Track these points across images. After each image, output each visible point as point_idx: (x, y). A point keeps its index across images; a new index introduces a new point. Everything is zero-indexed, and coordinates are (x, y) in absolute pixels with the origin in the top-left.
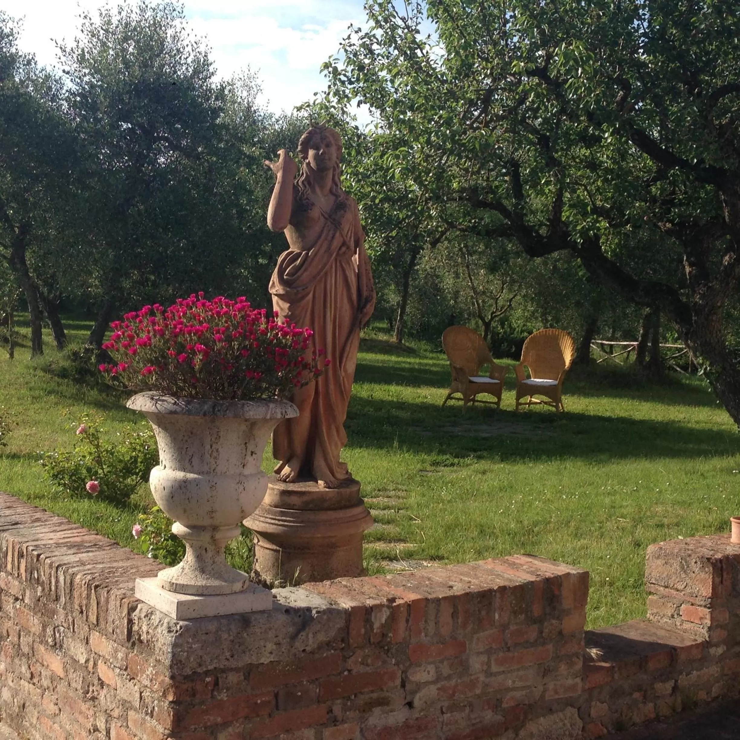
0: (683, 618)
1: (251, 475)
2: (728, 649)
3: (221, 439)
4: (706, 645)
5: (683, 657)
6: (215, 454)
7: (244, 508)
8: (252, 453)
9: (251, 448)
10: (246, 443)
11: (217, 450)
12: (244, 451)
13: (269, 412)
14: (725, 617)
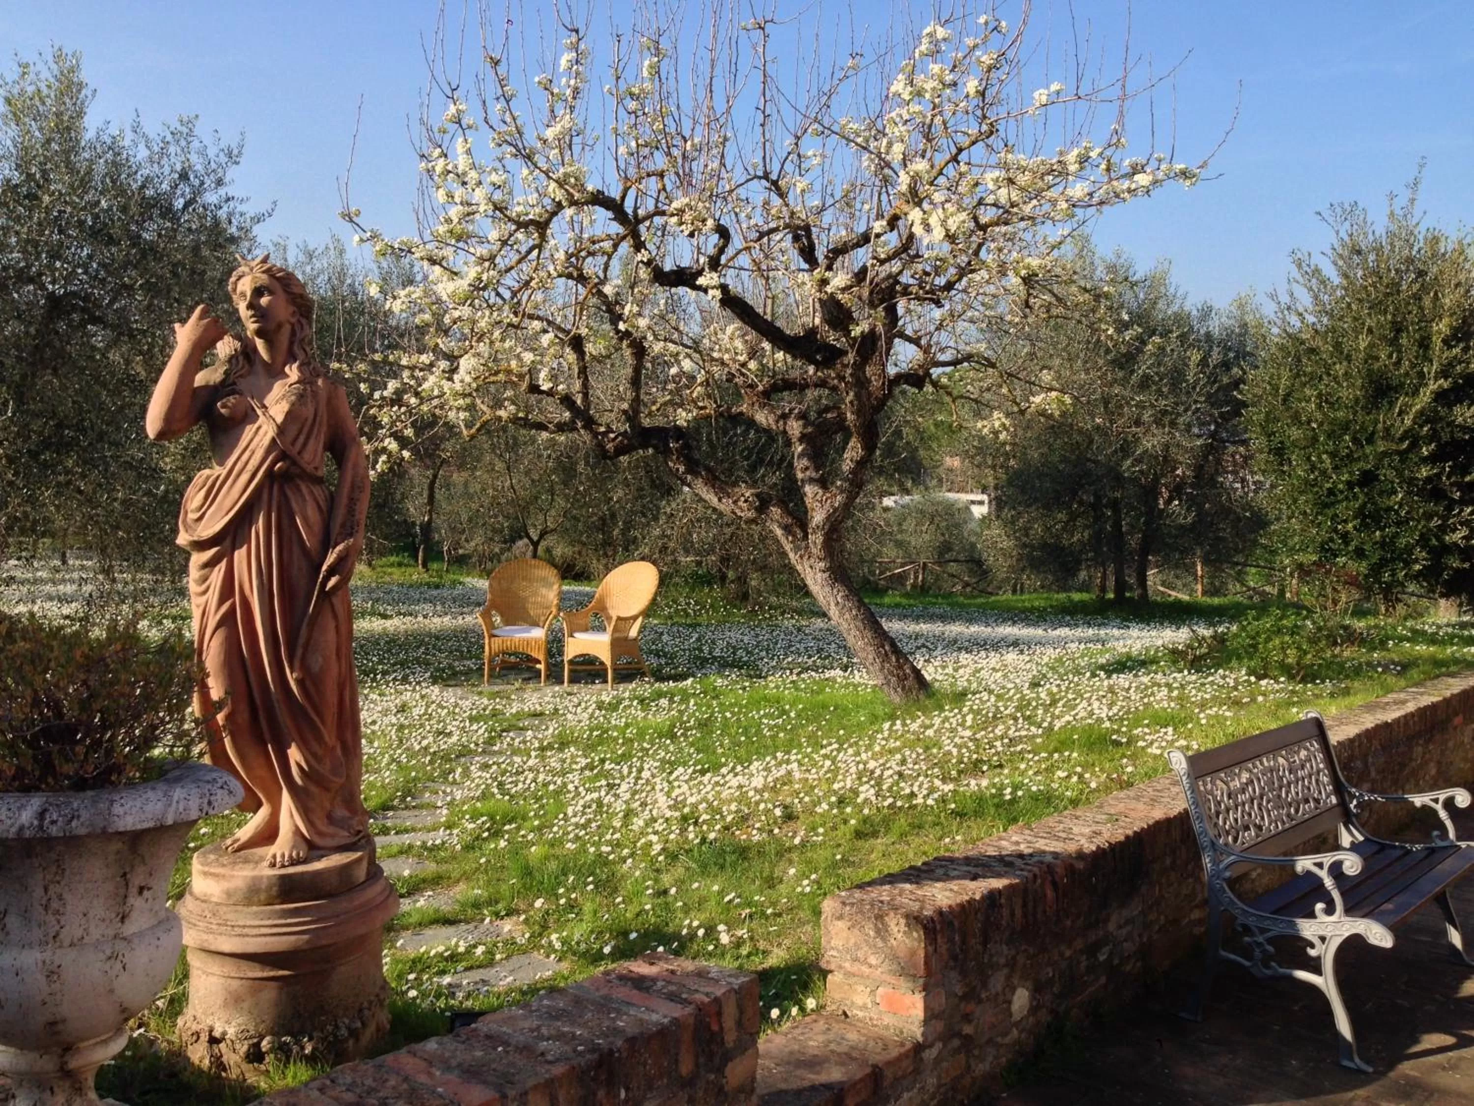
0: (881, 1008)
1: (141, 934)
2: (944, 1046)
3: (67, 873)
4: (918, 1048)
5: (889, 1073)
6: (55, 905)
7: (125, 1005)
8: (141, 890)
9: (137, 880)
10: (125, 874)
11: (60, 897)
12: (122, 891)
13: (172, 809)
14: (941, 1001)
